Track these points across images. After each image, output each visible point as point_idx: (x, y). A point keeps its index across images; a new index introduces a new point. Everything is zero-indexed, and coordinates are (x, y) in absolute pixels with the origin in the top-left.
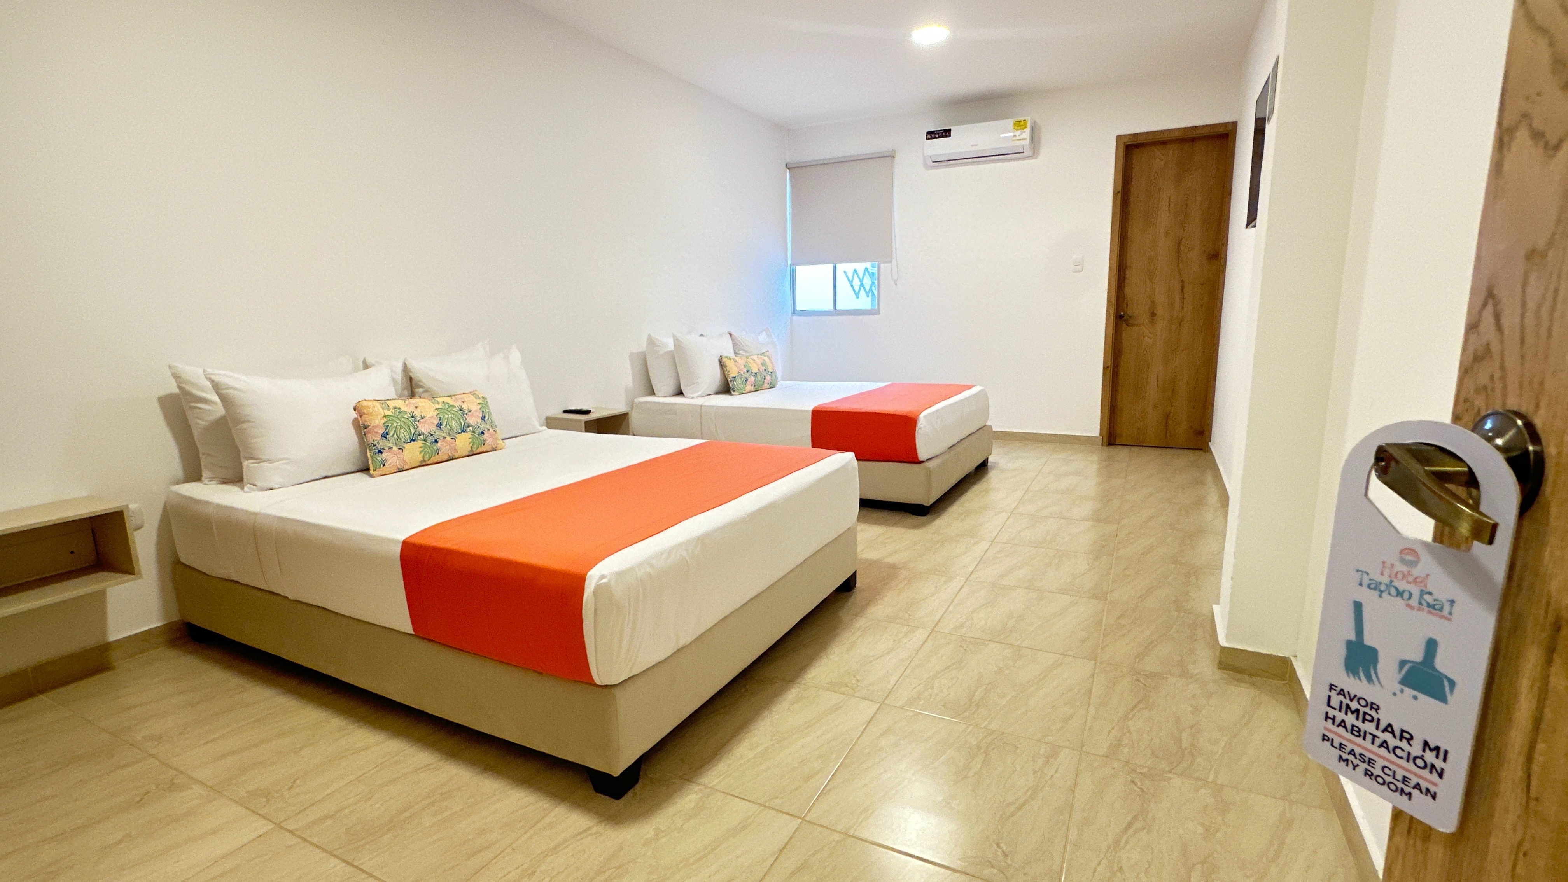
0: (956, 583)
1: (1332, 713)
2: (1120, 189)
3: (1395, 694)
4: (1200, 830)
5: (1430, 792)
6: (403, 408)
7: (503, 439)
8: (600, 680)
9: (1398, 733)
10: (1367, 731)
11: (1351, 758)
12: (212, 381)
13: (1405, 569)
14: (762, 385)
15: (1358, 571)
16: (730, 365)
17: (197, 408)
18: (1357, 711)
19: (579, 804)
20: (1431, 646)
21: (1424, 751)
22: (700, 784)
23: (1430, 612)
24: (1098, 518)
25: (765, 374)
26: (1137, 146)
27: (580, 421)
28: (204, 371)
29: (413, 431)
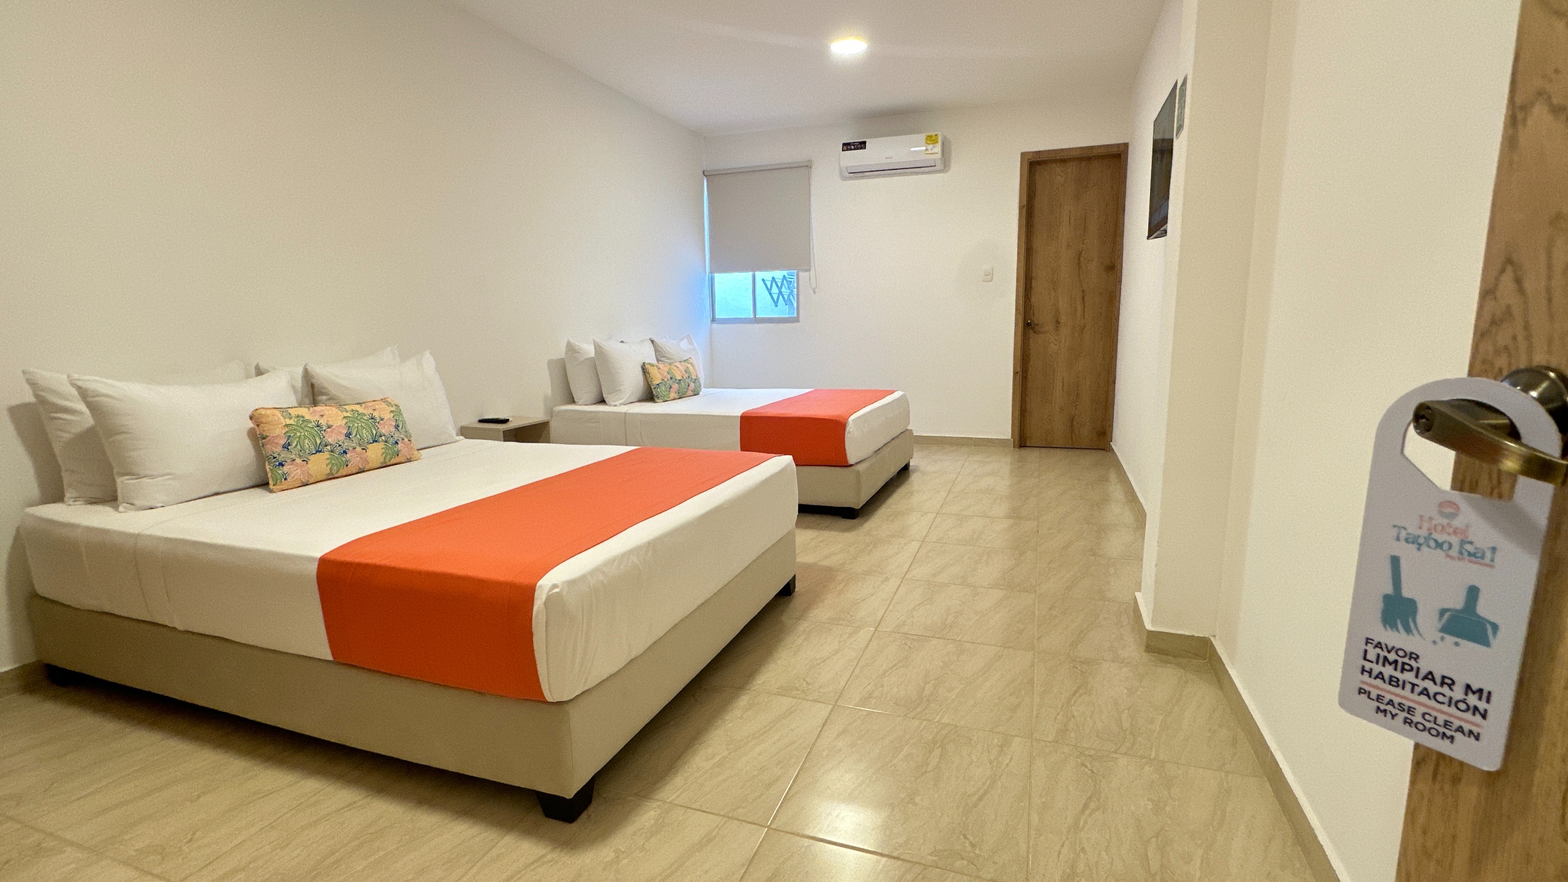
0: (894, 582)
1: (1368, 666)
2: (1025, 203)
3: (1434, 642)
4: (1150, 805)
5: (1473, 734)
6: (307, 417)
7: (418, 450)
8: (552, 697)
9: (1438, 680)
10: (1406, 680)
11: (1389, 708)
12: (79, 388)
13: (1445, 521)
14: (686, 392)
15: (1395, 526)
16: (653, 371)
17: (56, 418)
18: (1396, 662)
19: (530, 832)
20: (1473, 593)
21: (1466, 694)
22: (658, 800)
23: (1470, 561)
24: (1015, 515)
25: (689, 381)
26: (1039, 163)
27: (498, 430)
28: (68, 377)
29: (318, 442)
